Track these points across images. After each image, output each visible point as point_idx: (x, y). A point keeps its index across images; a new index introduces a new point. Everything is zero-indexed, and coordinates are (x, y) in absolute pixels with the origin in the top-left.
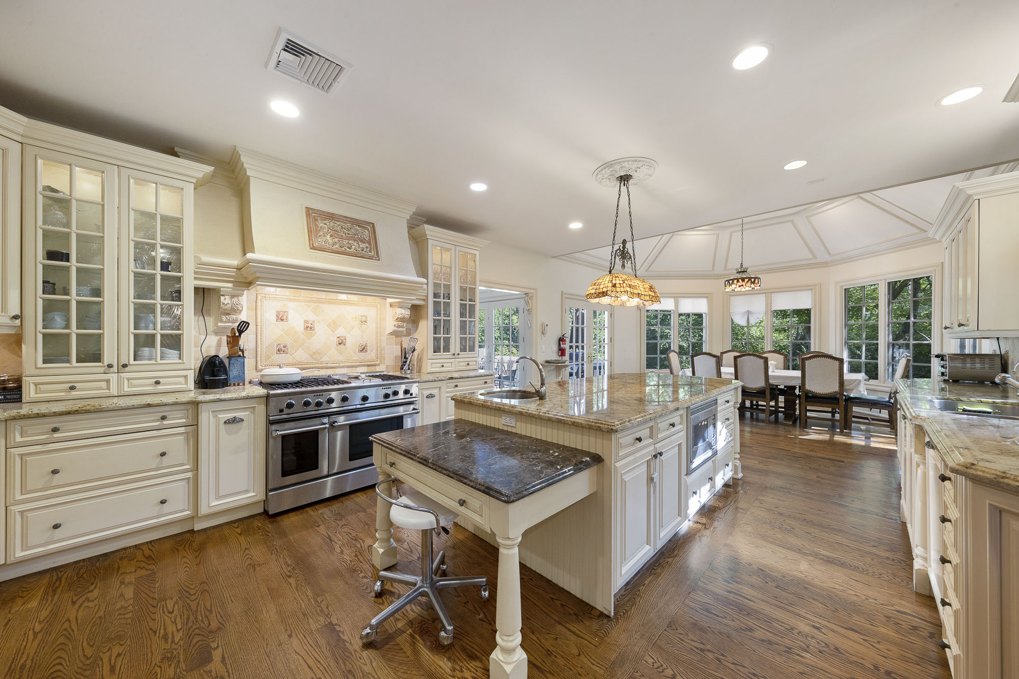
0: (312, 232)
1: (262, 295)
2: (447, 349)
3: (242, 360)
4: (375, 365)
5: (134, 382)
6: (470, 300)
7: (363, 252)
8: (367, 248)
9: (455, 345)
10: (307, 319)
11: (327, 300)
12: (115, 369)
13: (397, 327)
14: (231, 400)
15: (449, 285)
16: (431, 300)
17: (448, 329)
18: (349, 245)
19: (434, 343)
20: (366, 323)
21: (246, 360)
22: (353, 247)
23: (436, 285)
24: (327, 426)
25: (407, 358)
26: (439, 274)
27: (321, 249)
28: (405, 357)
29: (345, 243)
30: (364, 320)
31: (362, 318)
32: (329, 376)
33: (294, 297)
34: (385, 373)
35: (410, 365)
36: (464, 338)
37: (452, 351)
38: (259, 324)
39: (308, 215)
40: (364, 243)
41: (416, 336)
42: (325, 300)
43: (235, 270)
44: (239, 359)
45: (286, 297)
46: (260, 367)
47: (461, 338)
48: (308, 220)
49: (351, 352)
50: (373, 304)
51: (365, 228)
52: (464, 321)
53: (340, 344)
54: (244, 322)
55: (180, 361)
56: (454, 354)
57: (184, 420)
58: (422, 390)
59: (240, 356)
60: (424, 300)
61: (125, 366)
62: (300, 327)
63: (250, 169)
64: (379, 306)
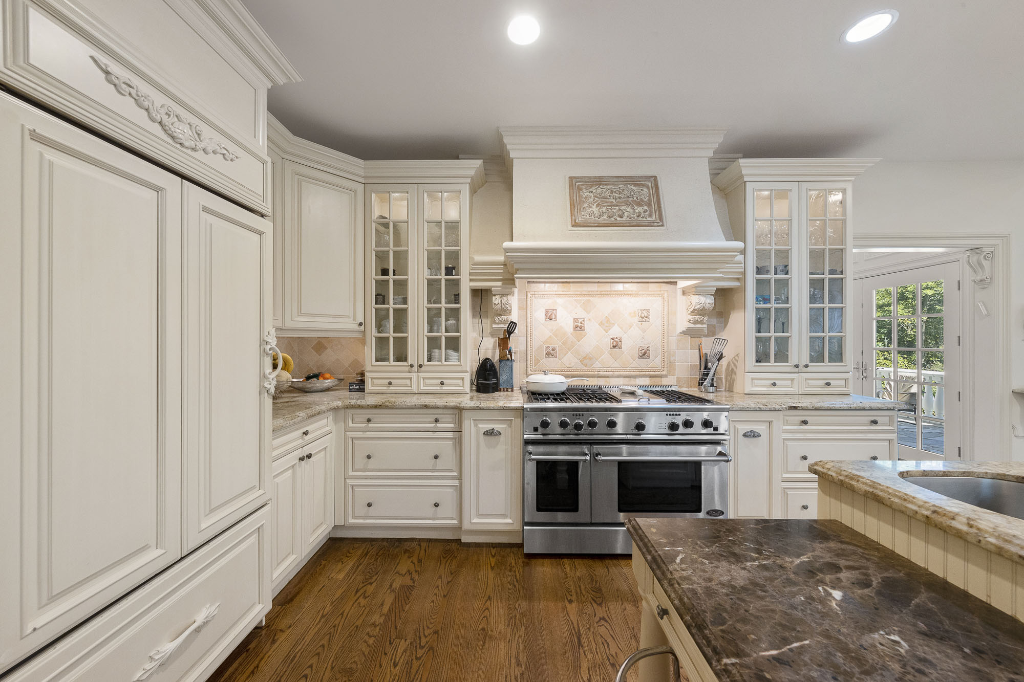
0: (575, 205)
1: (531, 293)
2: (782, 356)
3: (510, 364)
4: (661, 376)
5: (427, 381)
6: (832, 272)
7: (640, 219)
8: (645, 211)
9: (799, 349)
10: (576, 316)
11: (598, 293)
12: (415, 369)
13: (693, 323)
14: (489, 409)
15: (787, 251)
16: (751, 279)
17: (783, 324)
18: (620, 213)
19: (757, 346)
20: (648, 320)
21: (514, 364)
22: (626, 214)
23: (761, 254)
24: (588, 458)
25: (710, 369)
26: (767, 235)
27: (585, 224)
28: (706, 368)
29: (615, 211)
30: (646, 315)
31: (642, 313)
32: (600, 388)
33: (563, 291)
34: (674, 389)
35: (715, 379)
36: (818, 337)
37: (793, 358)
38: (529, 325)
39: (571, 185)
40: (642, 205)
41: (724, 335)
42: (596, 293)
43: (502, 266)
44: (508, 363)
45: (555, 293)
46: (530, 372)
47: (811, 337)
48: (571, 191)
49: (628, 357)
50: (659, 292)
51: (643, 185)
52: (818, 309)
53: (614, 347)
54: (513, 322)
55: (459, 363)
56: (797, 366)
57: (452, 425)
58: (735, 423)
59: (508, 359)
60: (738, 279)
61: (421, 366)
62: (569, 328)
63: (512, 149)
64: (666, 295)
